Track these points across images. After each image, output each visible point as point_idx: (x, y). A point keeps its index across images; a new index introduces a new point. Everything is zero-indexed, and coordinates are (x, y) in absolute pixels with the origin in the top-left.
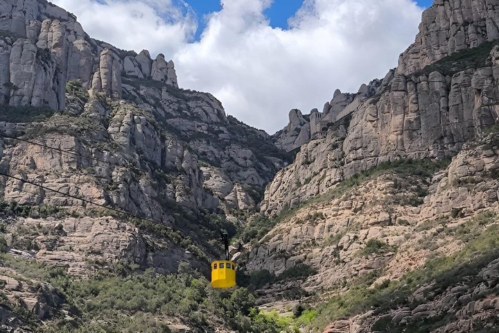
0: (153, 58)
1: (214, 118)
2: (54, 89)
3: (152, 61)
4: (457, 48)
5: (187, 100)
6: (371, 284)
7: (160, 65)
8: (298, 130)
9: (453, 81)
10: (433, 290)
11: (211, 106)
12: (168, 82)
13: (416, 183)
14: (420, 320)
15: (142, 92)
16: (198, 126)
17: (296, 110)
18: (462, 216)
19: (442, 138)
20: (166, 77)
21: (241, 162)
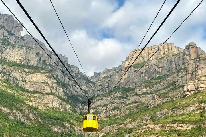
0: (63, 56)
1: (77, 72)
2: (39, 62)
3: (62, 57)
4: (138, 62)
5: (71, 67)
6: (114, 117)
7: (64, 58)
8: (96, 77)
9: (137, 70)
10: (131, 121)
11: (76, 69)
12: (66, 62)
13: (126, 94)
14: (128, 128)
15: (59, 64)
16: (73, 74)
17: (96, 72)
18: (137, 103)
19: (133, 83)
20: (65, 61)
21: (83, 84)
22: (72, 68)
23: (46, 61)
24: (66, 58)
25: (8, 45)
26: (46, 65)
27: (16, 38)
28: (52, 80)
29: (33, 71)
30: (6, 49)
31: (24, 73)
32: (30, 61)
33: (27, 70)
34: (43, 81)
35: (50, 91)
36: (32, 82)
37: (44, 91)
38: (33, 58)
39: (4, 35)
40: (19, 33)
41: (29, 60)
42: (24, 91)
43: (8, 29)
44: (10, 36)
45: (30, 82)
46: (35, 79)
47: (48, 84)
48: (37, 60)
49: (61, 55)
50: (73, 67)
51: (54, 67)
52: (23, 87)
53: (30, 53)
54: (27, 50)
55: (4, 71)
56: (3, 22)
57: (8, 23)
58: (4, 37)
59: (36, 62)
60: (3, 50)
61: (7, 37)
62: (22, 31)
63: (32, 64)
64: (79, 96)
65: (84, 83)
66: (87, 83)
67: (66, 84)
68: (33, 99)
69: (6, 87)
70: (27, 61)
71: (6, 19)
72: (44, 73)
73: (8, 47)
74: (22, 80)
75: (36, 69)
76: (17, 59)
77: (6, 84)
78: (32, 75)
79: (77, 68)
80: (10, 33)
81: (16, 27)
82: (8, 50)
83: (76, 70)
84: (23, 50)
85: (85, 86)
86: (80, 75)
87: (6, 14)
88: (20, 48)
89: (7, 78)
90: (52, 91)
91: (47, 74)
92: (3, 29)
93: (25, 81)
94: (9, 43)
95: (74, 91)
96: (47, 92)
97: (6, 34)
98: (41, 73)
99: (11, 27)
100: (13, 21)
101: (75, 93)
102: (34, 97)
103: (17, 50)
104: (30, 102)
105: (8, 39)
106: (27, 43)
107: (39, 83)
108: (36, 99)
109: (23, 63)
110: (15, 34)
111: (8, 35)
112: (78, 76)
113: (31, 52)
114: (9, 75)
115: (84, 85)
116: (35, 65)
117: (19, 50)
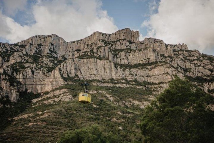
22: (192, 53)
23: (165, 54)
24: (186, 45)
25: (130, 52)
26: (166, 57)
27: (136, 44)
28: (170, 69)
29: (153, 66)
30: (130, 55)
31: (147, 70)
32: (150, 59)
33: (149, 67)
34: (164, 72)
35: (172, 79)
36: (155, 75)
37: (166, 80)
38: (151, 56)
39: (127, 45)
40: (137, 39)
41: (148, 59)
42: (150, 85)
43: (129, 40)
44: (131, 45)
45: (153, 76)
46: (157, 73)
47: (168, 74)
48: (154, 56)
49: (180, 45)
50: (193, 51)
51: (173, 57)
52: (149, 81)
53: (148, 53)
54: (145, 51)
55: (131, 73)
56: (123, 36)
57: (127, 35)
58: (127, 47)
59: (155, 59)
60: (128, 57)
61: (129, 46)
62: (139, 38)
63: (152, 61)
64: (205, 76)
65: (207, 63)
66: (211, 62)
67: (188, 69)
68: (159, 89)
69: (135, 85)
70: (147, 60)
71: (125, 32)
72: (162, 65)
73: (131, 54)
74: (147, 76)
75: (156, 64)
76: (140, 61)
77: (135, 83)
78: (153, 69)
79: (197, 51)
80: (131, 42)
81: (134, 35)
82: (131, 56)
83: (196, 53)
84: (142, 52)
85: (210, 65)
86: (202, 57)
87: (123, 29)
88: (140, 51)
89: (135, 78)
90: (173, 79)
91: (165, 66)
92: (124, 41)
93: (150, 76)
94: (131, 50)
95: (199, 73)
96: (169, 80)
97: (128, 44)
98: (160, 66)
99: (130, 37)
100: (130, 32)
101: (200, 75)
102: (160, 87)
103: (138, 54)
104: (157, 92)
105: (130, 47)
106: (145, 45)
107: (160, 74)
108: (161, 88)
109: (144, 62)
110: (135, 41)
111: (130, 44)
112: (201, 58)
113: (148, 51)
114: (136, 75)
115: (208, 65)
116: (154, 61)
117: (139, 53)
